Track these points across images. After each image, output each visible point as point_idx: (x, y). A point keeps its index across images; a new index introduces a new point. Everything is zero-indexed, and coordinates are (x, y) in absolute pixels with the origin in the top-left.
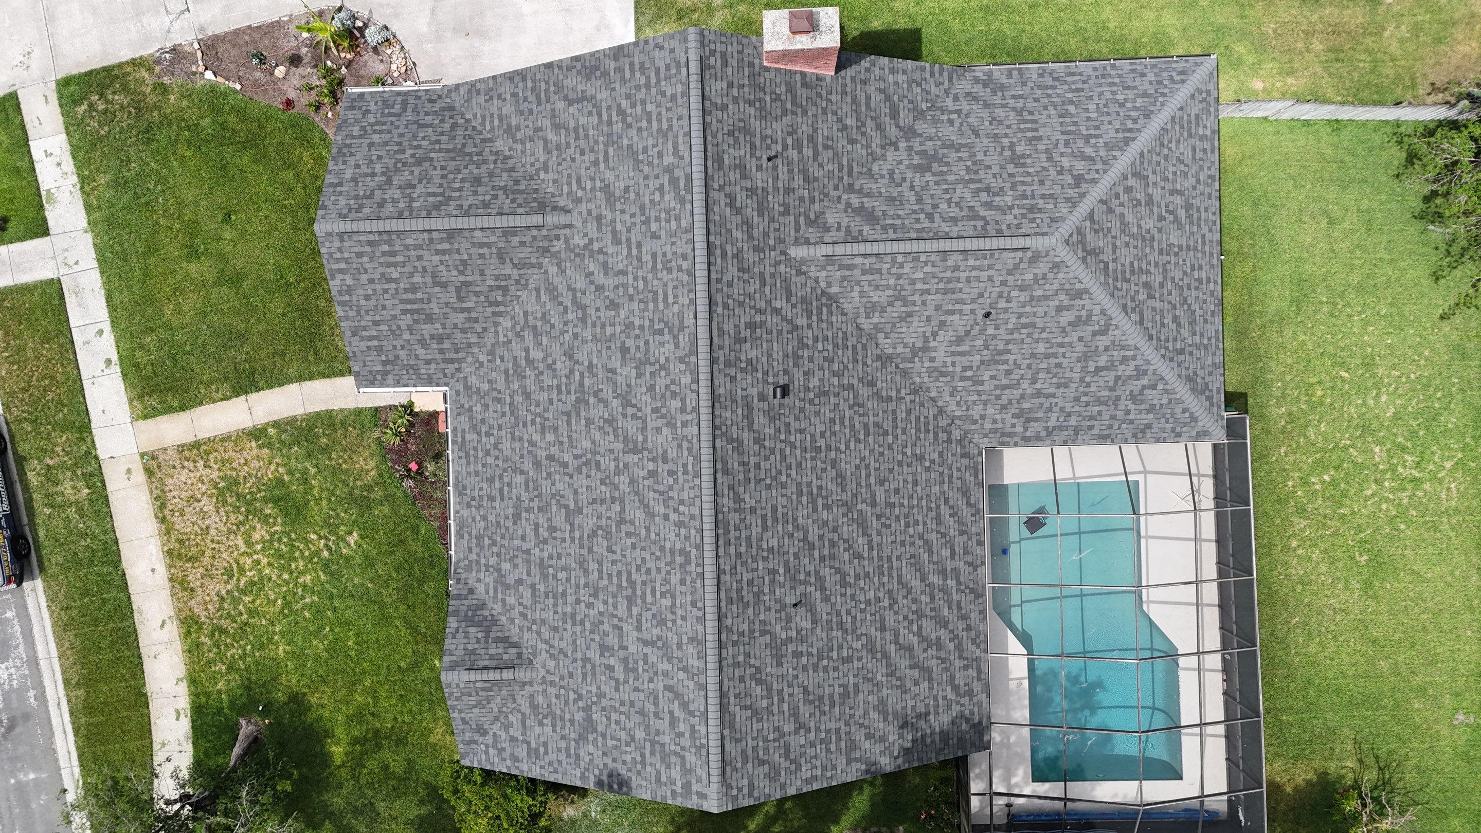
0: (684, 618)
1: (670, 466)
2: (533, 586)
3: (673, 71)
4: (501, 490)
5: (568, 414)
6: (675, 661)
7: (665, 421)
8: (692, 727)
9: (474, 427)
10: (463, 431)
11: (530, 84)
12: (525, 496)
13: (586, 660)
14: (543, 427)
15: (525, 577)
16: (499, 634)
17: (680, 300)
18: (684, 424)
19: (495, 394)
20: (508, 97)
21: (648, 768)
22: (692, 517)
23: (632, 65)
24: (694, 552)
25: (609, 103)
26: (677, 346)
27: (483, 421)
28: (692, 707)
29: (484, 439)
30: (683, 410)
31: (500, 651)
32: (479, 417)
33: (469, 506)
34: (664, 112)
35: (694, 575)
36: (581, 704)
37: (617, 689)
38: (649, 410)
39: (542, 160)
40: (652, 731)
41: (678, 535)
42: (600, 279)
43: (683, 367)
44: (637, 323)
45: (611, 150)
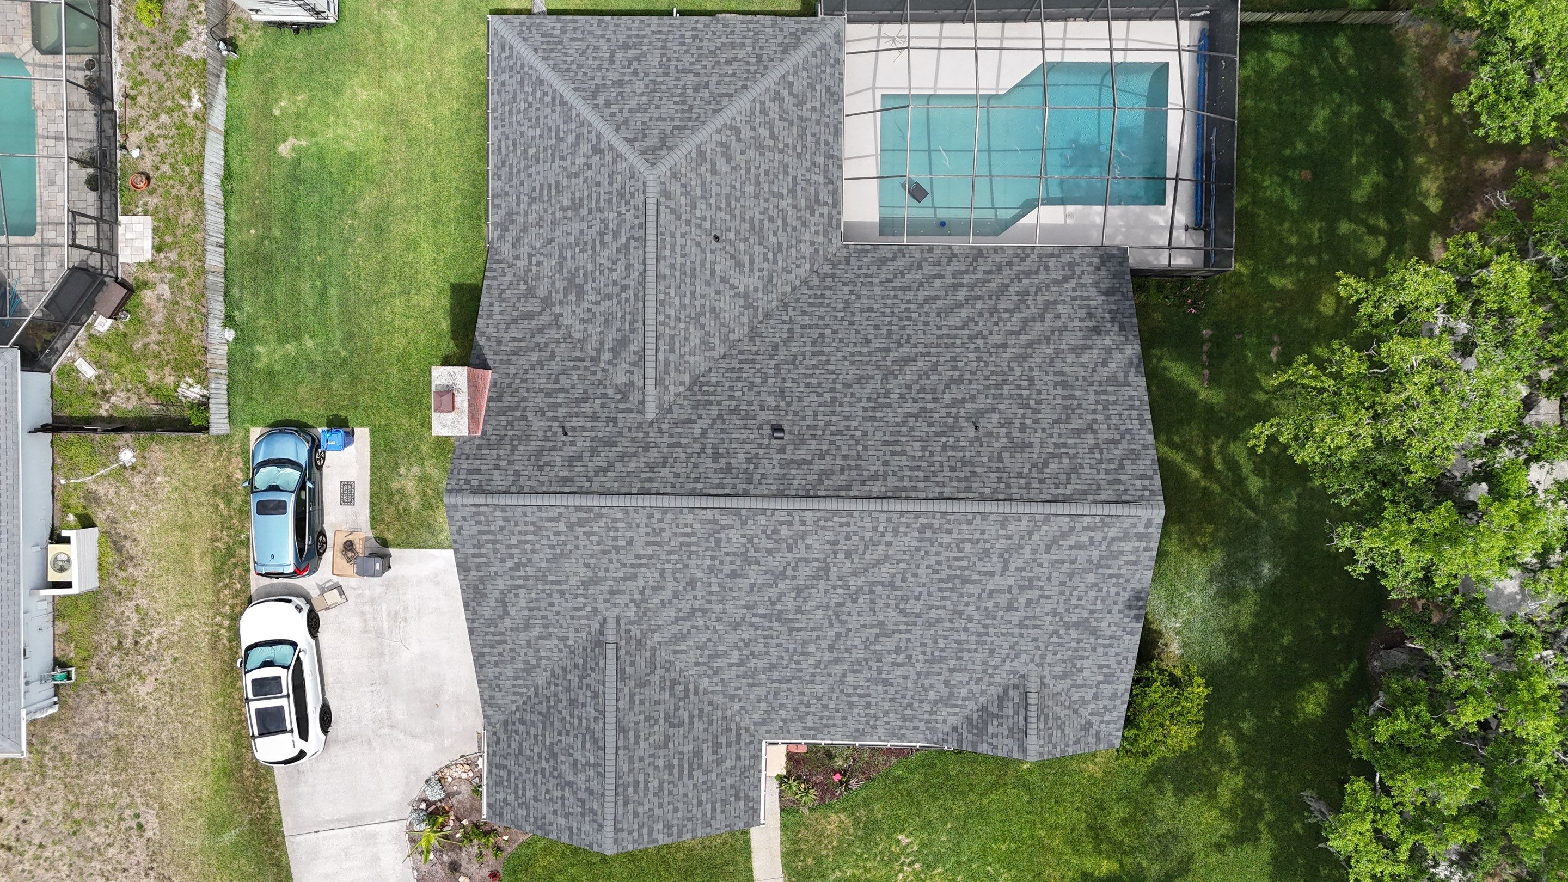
0: (983, 533)
1: (842, 538)
2: (951, 671)
3: (483, 518)
4: (860, 696)
5: (791, 630)
6: (1022, 542)
7: (800, 541)
9: (801, 718)
10: (804, 728)
11: (488, 650)
12: (866, 674)
14: (803, 654)
16: (995, 704)
17: (689, 522)
18: (803, 523)
19: (770, 697)
20: (498, 670)
22: (889, 520)
23: (474, 556)
24: (921, 520)
25: (508, 577)
26: (731, 527)
27: (795, 709)
29: (812, 709)
30: (790, 524)
31: (1011, 704)
32: (792, 713)
33: (874, 727)
34: (519, 528)
35: (944, 521)
38: (788, 555)
39: (557, 642)
41: (905, 534)
42: (667, 594)
43: (750, 522)
44: (709, 562)
45: (551, 578)
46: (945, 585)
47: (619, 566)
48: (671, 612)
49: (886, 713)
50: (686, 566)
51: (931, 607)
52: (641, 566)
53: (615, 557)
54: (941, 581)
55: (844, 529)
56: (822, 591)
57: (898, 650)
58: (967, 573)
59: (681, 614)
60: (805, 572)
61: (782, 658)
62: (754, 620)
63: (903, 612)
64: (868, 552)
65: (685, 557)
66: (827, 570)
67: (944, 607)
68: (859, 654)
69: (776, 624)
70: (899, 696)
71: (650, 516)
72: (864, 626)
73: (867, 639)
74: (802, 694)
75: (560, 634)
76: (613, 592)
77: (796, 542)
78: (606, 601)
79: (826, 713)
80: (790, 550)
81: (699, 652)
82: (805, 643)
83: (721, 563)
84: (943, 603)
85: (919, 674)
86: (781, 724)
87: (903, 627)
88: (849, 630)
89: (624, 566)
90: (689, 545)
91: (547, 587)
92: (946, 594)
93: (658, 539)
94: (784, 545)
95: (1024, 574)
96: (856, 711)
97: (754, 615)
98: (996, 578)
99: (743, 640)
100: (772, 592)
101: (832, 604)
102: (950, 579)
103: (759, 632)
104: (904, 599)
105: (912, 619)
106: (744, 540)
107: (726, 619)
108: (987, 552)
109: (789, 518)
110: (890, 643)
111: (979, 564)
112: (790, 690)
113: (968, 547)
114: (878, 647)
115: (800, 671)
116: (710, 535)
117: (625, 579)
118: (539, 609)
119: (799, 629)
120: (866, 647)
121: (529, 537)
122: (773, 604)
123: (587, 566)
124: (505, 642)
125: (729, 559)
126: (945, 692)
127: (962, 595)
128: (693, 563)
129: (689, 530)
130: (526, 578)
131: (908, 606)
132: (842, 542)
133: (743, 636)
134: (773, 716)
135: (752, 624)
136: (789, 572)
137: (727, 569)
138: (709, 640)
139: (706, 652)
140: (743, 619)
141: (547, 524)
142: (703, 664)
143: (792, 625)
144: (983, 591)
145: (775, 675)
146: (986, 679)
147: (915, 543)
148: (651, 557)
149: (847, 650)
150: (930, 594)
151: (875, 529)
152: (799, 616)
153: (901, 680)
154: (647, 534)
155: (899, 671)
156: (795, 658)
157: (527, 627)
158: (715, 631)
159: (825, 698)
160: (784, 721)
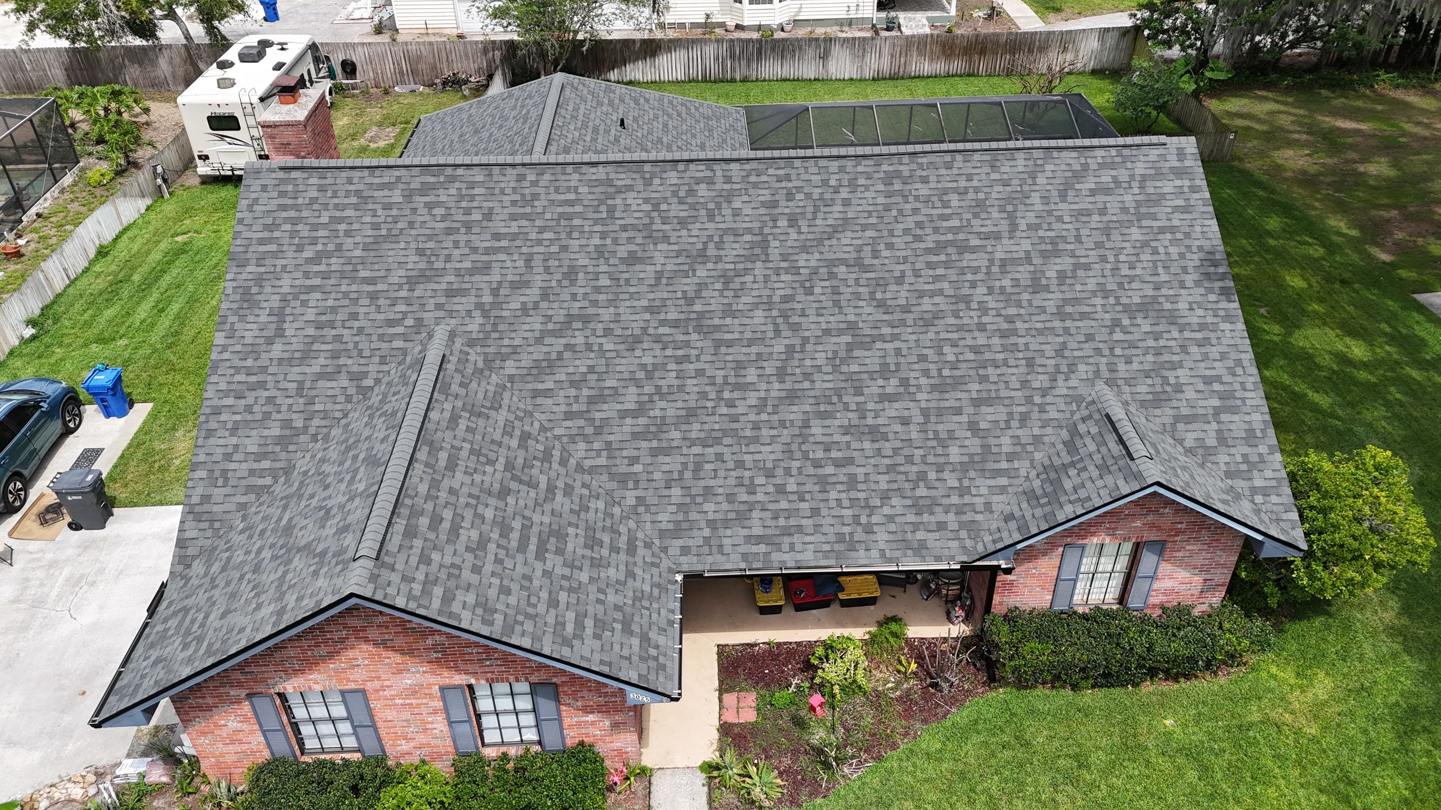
0: (969, 178)
1: (781, 197)
2: (977, 403)
3: (289, 188)
4: (838, 463)
5: (718, 343)
6: (1026, 188)
7: (724, 205)
8: (1102, 166)
9: (742, 517)
10: (749, 539)
11: (229, 401)
12: (842, 419)
13: (1061, 315)
14: (738, 387)
15: (964, 418)
17: (573, 184)
18: (728, 180)
19: (688, 475)
21: (1176, 223)
22: (842, 169)
23: (261, 241)
24: (885, 167)
26: (630, 188)
27: (731, 498)
28: (1077, 167)
29: (760, 497)
30: (710, 181)
32: (725, 506)
33: (869, 530)
34: (336, 201)
35: (914, 166)
36: (1126, 322)
37: (1087, 267)
38: (710, 225)
39: (346, 383)
40: (1125, 217)
41: (867, 188)
42: (533, 293)
43: (657, 181)
44: (597, 241)
45: (363, 274)
46: (935, 259)
47: (467, 251)
48: (535, 323)
49: (885, 497)
50: (564, 248)
51: (921, 294)
52: (497, 251)
53: (462, 238)
54: (928, 251)
55: (783, 184)
56: (760, 278)
57: (884, 372)
58: (961, 236)
59: (550, 326)
60: (733, 249)
61: (703, 395)
62: (662, 330)
63: (881, 305)
64: (820, 215)
65: (563, 235)
66: (764, 244)
67: (941, 292)
68: (824, 383)
69: (695, 336)
70: (900, 460)
71: (521, 178)
72: (827, 332)
73: (835, 352)
74: (740, 464)
75: (355, 369)
76: (451, 293)
77: (719, 207)
78: (439, 307)
79: (784, 505)
80: (711, 217)
81: (573, 392)
82: (740, 366)
83: (615, 242)
84: (938, 286)
85: (925, 412)
86: (707, 532)
87: (886, 330)
88: (805, 340)
89: (475, 250)
90: (569, 217)
91: (354, 287)
92: (940, 271)
93: (528, 210)
94: (703, 212)
95: (1041, 233)
96: (833, 495)
97: (663, 323)
98: (1005, 241)
99: (643, 366)
100: (688, 285)
101: (776, 299)
102: (940, 247)
103: (669, 352)
104: (880, 283)
105: (897, 316)
106: (648, 207)
107: (619, 332)
108: (981, 205)
109: (709, 173)
110: (871, 359)
111: (975, 222)
112: (719, 457)
113: (954, 199)
114: (854, 368)
115: (734, 419)
116: (601, 202)
117: (473, 272)
118: (331, 325)
119: (730, 344)
120: (836, 369)
121: (349, 213)
122: (690, 302)
123: (420, 252)
124: (262, 385)
125: (625, 235)
126: (974, 445)
127: (962, 272)
128: (574, 244)
129: (572, 196)
130: (326, 276)
131: (888, 295)
132: (783, 203)
133: (645, 360)
134: (693, 516)
135: (657, 339)
136: (711, 251)
137: (622, 251)
138: (591, 369)
139: (586, 392)
140: (644, 330)
141: (376, 194)
142: (579, 414)
143: (718, 336)
144: (991, 261)
145: (695, 430)
146: (1035, 415)
147: (881, 200)
148: (514, 237)
149: (807, 376)
150: (916, 274)
151: (825, 183)
152: (728, 321)
153: (898, 428)
154: (514, 203)
155: (892, 410)
156: (726, 395)
157: (306, 356)
158: (602, 352)
159: (779, 472)
160: (711, 524)
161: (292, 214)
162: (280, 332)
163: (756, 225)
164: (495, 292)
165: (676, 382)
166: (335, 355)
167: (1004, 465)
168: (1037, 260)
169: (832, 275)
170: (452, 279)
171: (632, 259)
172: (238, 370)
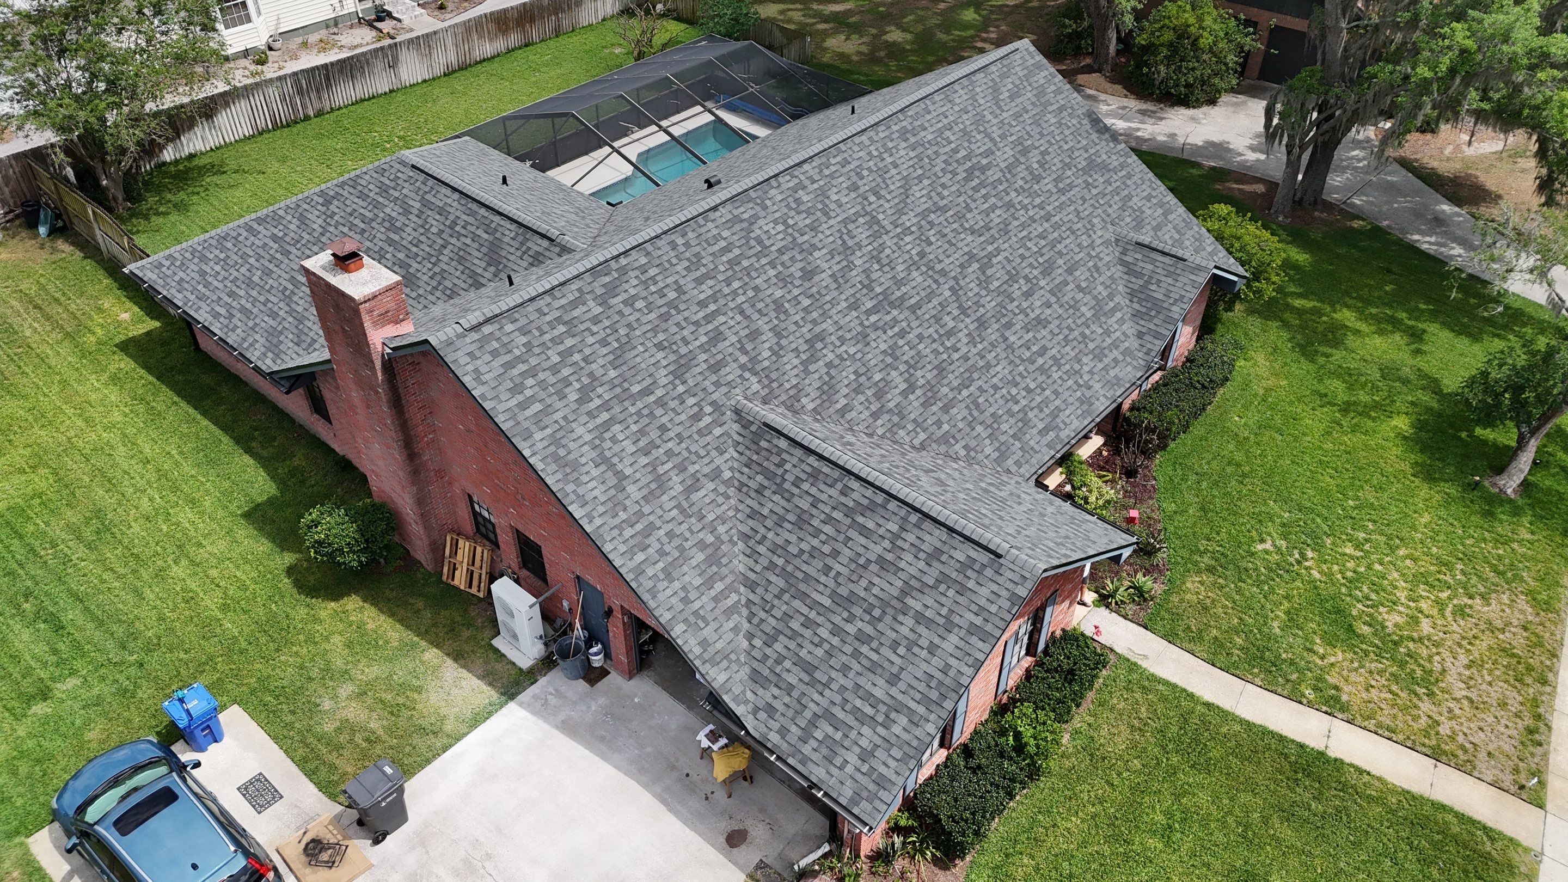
4: (1040, 354)
8: (1001, 77)
9: (1026, 422)
11: (640, 557)
13: (1060, 191)
15: (1072, 285)
16: (1133, 280)
21: (1062, 102)
26: (756, 217)
28: (991, 83)
30: (802, 187)
31: (1141, 264)
33: (1088, 387)
36: (1090, 180)
37: (1047, 152)
40: (1038, 109)
46: (973, 183)
47: (692, 328)
48: (792, 360)
49: (1078, 360)
50: (756, 289)
51: (987, 213)
52: (713, 316)
53: (679, 318)
54: (966, 180)
55: (848, 168)
56: (894, 248)
57: (1012, 277)
58: (974, 160)
59: (803, 356)
60: (861, 234)
61: (935, 351)
62: (872, 319)
63: (973, 231)
64: (888, 182)
65: (746, 279)
66: (875, 220)
67: (995, 206)
68: (989, 303)
69: (895, 312)
70: (1066, 331)
71: (673, 245)
72: (962, 267)
73: (978, 279)
74: (996, 388)
75: (707, 470)
76: (715, 368)
77: (825, 205)
78: (717, 384)
79: (1038, 399)
80: (827, 215)
81: (861, 398)
82: (937, 319)
83: (784, 266)
84: (990, 202)
85: (1052, 293)
86: (1018, 444)
87: (990, 248)
88: (956, 279)
89: (697, 323)
90: (737, 261)
92: (983, 191)
95: (1009, 139)
98: (997, 153)
101: (916, 258)
102: (970, 174)
105: (987, 235)
106: (781, 227)
108: (966, 133)
109: (796, 181)
110: (999, 272)
111: (973, 147)
112: (981, 390)
113: (949, 135)
115: (966, 358)
116: (747, 238)
117: (713, 342)
119: (918, 306)
120: (987, 290)
122: (870, 288)
126: (1089, 300)
127: (994, 186)
128: (760, 282)
129: (723, 243)
131: (971, 222)
132: (860, 183)
133: (882, 347)
134: (1002, 438)
135: (875, 327)
136: (850, 242)
137: (795, 271)
138: (857, 374)
139: (869, 393)
140: (862, 325)
142: (880, 411)
144: (1002, 171)
145: (953, 379)
146: (1100, 264)
147: (912, 154)
149: (977, 304)
150: (973, 199)
151: (871, 155)
152: (904, 289)
153: (1048, 311)
154: (688, 269)
155: (1036, 301)
156: (948, 344)
158: (852, 357)
159: (1018, 379)
160: (1015, 437)
161: (522, 367)
162: (621, 477)
163: (859, 207)
164: (743, 350)
165: (913, 353)
166: (681, 468)
167: (1111, 304)
168: (1023, 160)
169: (931, 224)
170: (704, 357)
171: (808, 275)
172: (619, 527)
